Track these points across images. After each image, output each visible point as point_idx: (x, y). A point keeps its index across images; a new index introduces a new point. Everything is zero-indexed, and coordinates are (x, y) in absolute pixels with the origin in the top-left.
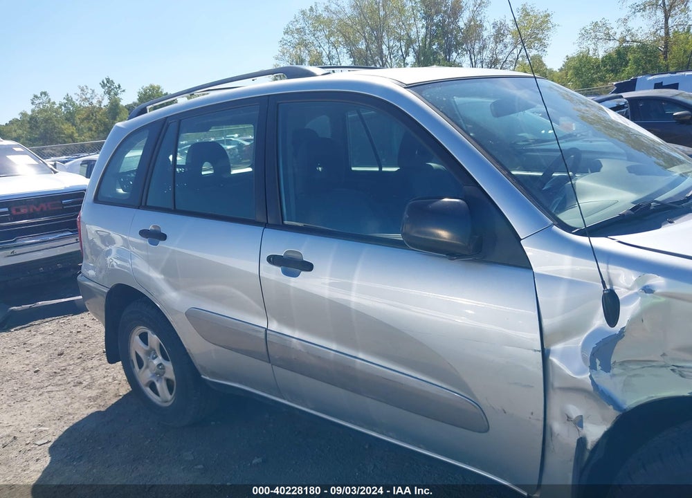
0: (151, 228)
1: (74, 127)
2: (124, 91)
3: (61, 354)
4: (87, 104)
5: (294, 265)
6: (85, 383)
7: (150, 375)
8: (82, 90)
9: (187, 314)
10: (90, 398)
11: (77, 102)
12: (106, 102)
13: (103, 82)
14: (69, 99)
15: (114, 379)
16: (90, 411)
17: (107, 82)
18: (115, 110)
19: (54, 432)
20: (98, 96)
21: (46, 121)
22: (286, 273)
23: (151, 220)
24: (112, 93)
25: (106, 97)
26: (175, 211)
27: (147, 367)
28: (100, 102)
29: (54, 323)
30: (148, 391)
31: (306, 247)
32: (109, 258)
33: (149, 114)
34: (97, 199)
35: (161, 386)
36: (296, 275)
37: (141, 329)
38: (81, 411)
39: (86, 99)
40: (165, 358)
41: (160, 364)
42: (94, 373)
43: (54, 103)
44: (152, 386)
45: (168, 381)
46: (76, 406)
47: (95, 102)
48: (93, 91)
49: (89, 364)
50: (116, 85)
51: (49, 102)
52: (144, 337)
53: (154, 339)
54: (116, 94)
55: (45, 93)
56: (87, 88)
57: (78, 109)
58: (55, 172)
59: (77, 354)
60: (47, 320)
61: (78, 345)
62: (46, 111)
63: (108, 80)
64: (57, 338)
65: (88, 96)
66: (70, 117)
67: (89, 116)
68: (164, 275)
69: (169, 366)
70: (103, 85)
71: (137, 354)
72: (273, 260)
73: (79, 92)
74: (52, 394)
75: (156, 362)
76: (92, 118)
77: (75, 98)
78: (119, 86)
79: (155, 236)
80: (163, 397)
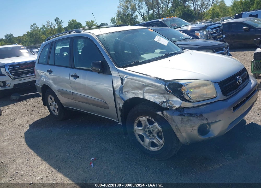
0: (49, 70)
1: (46, 37)
2: (63, 22)
3: (34, 107)
4: (50, 28)
5: (76, 77)
6: (40, 113)
7: (53, 108)
8: (48, 23)
9: (58, 90)
10: (40, 116)
11: (46, 27)
12: (56, 27)
13: (55, 19)
14: (43, 26)
15: (47, 111)
16: (40, 118)
17: (57, 19)
18: (60, 30)
19: (31, 122)
20: (54, 24)
21: (36, 34)
22: (74, 79)
23: (50, 68)
24: (59, 23)
25: (57, 25)
26: (54, 65)
27: (52, 106)
28: (54, 27)
29: (33, 99)
30: (53, 112)
31: (78, 72)
32: (42, 78)
33: (50, 40)
34: (38, 63)
35: (56, 110)
36: (76, 79)
37: (50, 96)
38: (38, 118)
39: (49, 26)
40: (56, 103)
41: (55, 105)
42: (42, 110)
43: (38, 28)
44: (54, 110)
45: (57, 108)
46: (37, 117)
47: (53, 27)
48: (52, 23)
49: (41, 109)
50: (60, 20)
51: (37, 27)
52: (51, 98)
53: (53, 98)
54: (60, 23)
55: (35, 24)
56: (50, 22)
57: (47, 30)
58: (34, 55)
59: (38, 106)
60: (31, 99)
61: (39, 104)
62: (36, 31)
63: (57, 18)
64: (34, 103)
65: (50, 25)
66: (44, 33)
67: (50, 32)
68: (53, 81)
69: (56, 104)
70: (55, 20)
71: (50, 103)
72: (72, 76)
73: (47, 23)
74: (31, 115)
75: (54, 104)
76: (52, 33)
77: (46, 25)
78: (61, 20)
79: (50, 72)
80: (57, 113)
